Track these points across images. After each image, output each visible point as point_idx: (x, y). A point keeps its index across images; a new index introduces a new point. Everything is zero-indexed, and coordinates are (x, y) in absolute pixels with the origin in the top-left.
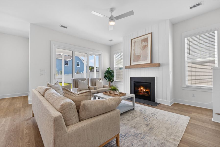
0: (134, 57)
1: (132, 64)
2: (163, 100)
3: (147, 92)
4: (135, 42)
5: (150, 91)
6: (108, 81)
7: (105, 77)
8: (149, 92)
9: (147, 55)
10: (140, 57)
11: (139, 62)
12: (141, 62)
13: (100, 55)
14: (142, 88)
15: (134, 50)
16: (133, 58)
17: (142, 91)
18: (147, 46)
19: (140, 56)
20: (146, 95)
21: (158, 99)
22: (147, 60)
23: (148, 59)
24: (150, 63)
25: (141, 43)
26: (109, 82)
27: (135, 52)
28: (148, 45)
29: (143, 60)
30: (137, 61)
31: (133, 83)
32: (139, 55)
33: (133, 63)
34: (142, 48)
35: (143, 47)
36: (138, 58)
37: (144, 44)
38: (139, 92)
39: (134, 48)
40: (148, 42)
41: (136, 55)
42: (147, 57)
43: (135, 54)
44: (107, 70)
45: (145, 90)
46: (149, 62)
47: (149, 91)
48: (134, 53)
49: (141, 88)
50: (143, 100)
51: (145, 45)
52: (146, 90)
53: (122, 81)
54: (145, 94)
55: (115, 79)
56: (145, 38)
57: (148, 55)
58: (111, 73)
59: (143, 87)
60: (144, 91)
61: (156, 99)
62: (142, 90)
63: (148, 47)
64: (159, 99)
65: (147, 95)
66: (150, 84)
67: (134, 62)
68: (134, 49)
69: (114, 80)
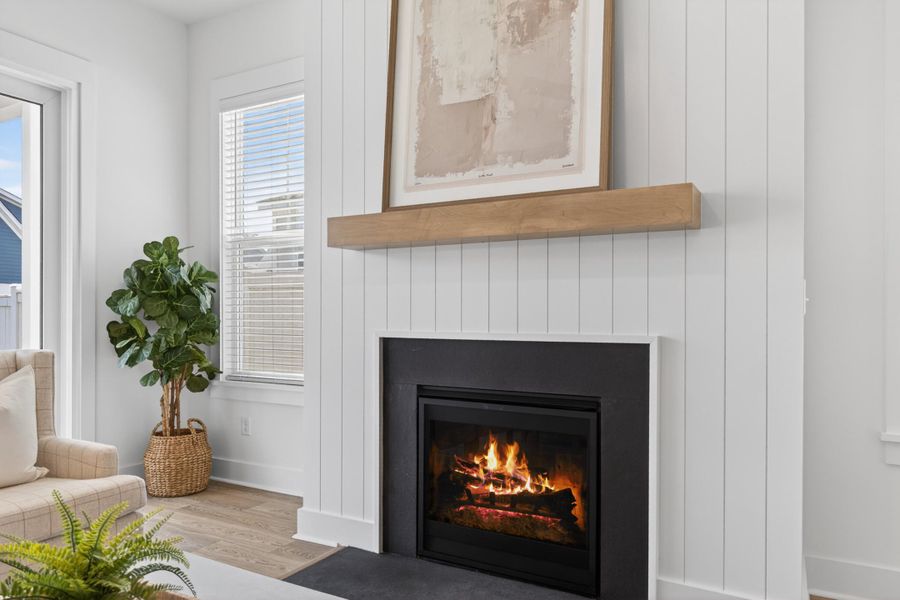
0: (423, 127)
1: (401, 198)
2: (728, 592)
3: (557, 503)
5: (584, 494)
6: (147, 380)
7: (121, 334)
8: (578, 502)
10: (493, 118)
11: (473, 174)
12: (503, 178)
13: (58, 93)
14: (502, 457)
15: (425, 45)
16: (414, 139)
17: (500, 492)
19: (493, 110)
20: (541, 534)
21: (679, 582)
22: (564, 153)
23: (573, 143)
24: (596, 183)
26: (158, 390)
27: (440, 72)
29: (520, 156)
30: (462, 165)
32: (482, 101)
33: (408, 189)
34: (514, 23)
35: (520, 13)
36: (463, 131)
38: (472, 498)
39: (427, 30)
43: (438, 92)
44: (139, 264)
45: (534, 476)
46: (591, 176)
47: (575, 493)
48: (423, 78)
49: (492, 462)
50: (476, 576)
52: (546, 484)
53: (299, 376)
54: (534, 524)
55: (232, 351)
57: (575, 94)
58: (186, 292)
59: (512, 452)
60: (518, 490)
61: (658, 582)
62: (499, 478)
64: (689, 584)
65: (552, 537)
66: (592, 416)
67: (426, 180)
69: (225, 366)
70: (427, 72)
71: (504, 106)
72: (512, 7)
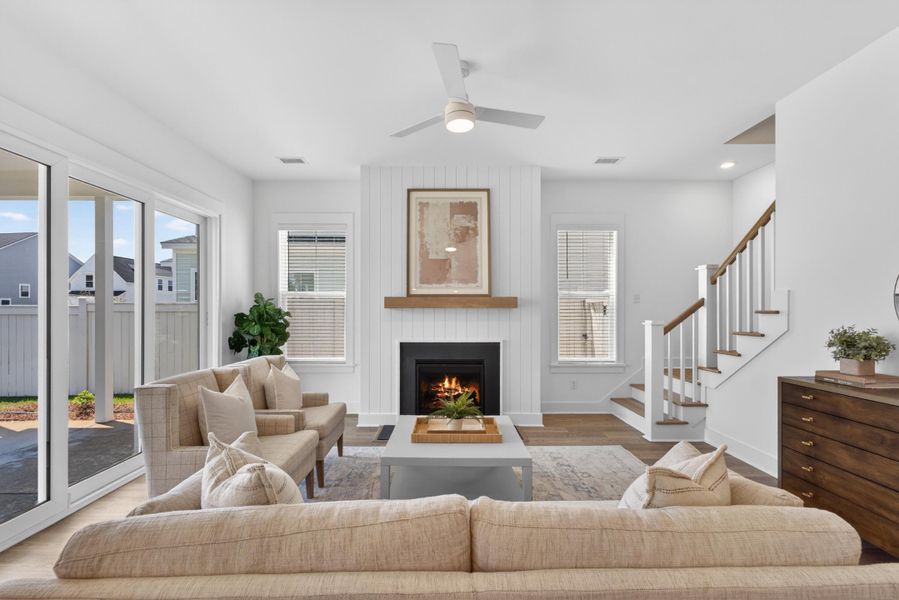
0: (422, 265)
1: (414, 291)
2: (522, 413)
4: (423, 206)
5: (479, 391)
7: (238, 344)
8: (477, 394)
9: (477, 266)
10: (450, 266)
11: (443, 285)
12: (454, 288)
13: (205, 219)
14: (450, 382)
15: (422, 235)
16: (419, 269)
17: (449, 395)
18: (475, 230)
19: (450, 264)
22: (476, 282)
23: (479, 279)
24: (486, 293)
25: (452, 217)
27: (428, 247)
28: (479, 229)
29: (461, 281)
30: (439, 281)
31: (412, 367)
32: (445, 260)
33: (417, 288)
34: (455, 236)
35: (458, 232)
36: (439, 269)
37: (462, 221)
38: (438, 398)
39: (422, 229)
40: (476, 220)
41: (432, 256)
42: (477, 272)
43: (428, 253)
45: (462, 387)
46: (484, 291)
47: (476, 391)
48: (421, 247)
49: (446, 384)
51: (468, 228)
52: (466, 390)
56: (465, 201)
57: (479, 263)
59: (454, 380)
60: (456, 393)
62: (450, 390)
63: (478, 238)
64: (512, 413)
66: (482, 365)
67: (423, 286)
68: (419, 229)
70: (423, 246)
71: (454, 264)
72: (456, 229)
